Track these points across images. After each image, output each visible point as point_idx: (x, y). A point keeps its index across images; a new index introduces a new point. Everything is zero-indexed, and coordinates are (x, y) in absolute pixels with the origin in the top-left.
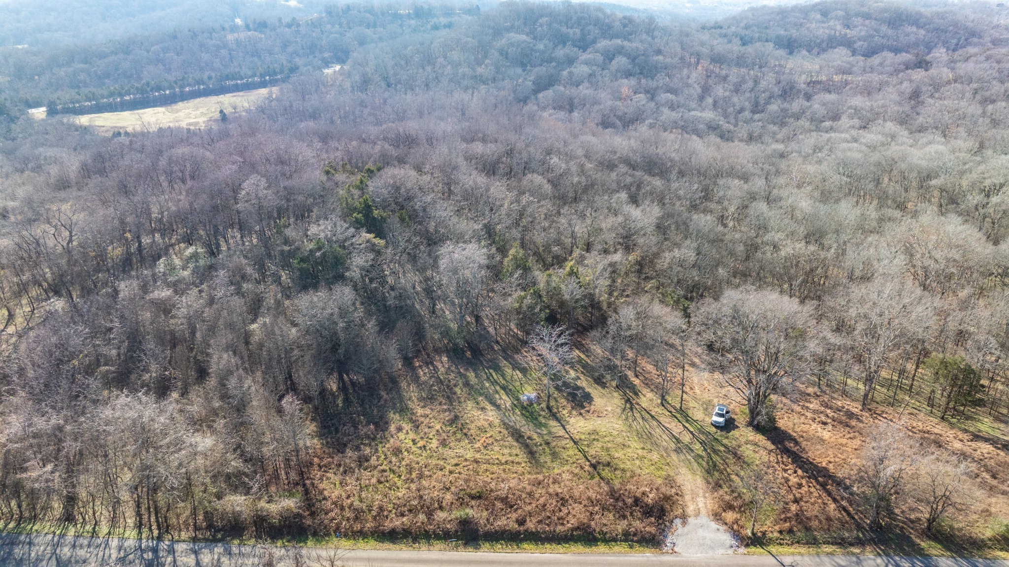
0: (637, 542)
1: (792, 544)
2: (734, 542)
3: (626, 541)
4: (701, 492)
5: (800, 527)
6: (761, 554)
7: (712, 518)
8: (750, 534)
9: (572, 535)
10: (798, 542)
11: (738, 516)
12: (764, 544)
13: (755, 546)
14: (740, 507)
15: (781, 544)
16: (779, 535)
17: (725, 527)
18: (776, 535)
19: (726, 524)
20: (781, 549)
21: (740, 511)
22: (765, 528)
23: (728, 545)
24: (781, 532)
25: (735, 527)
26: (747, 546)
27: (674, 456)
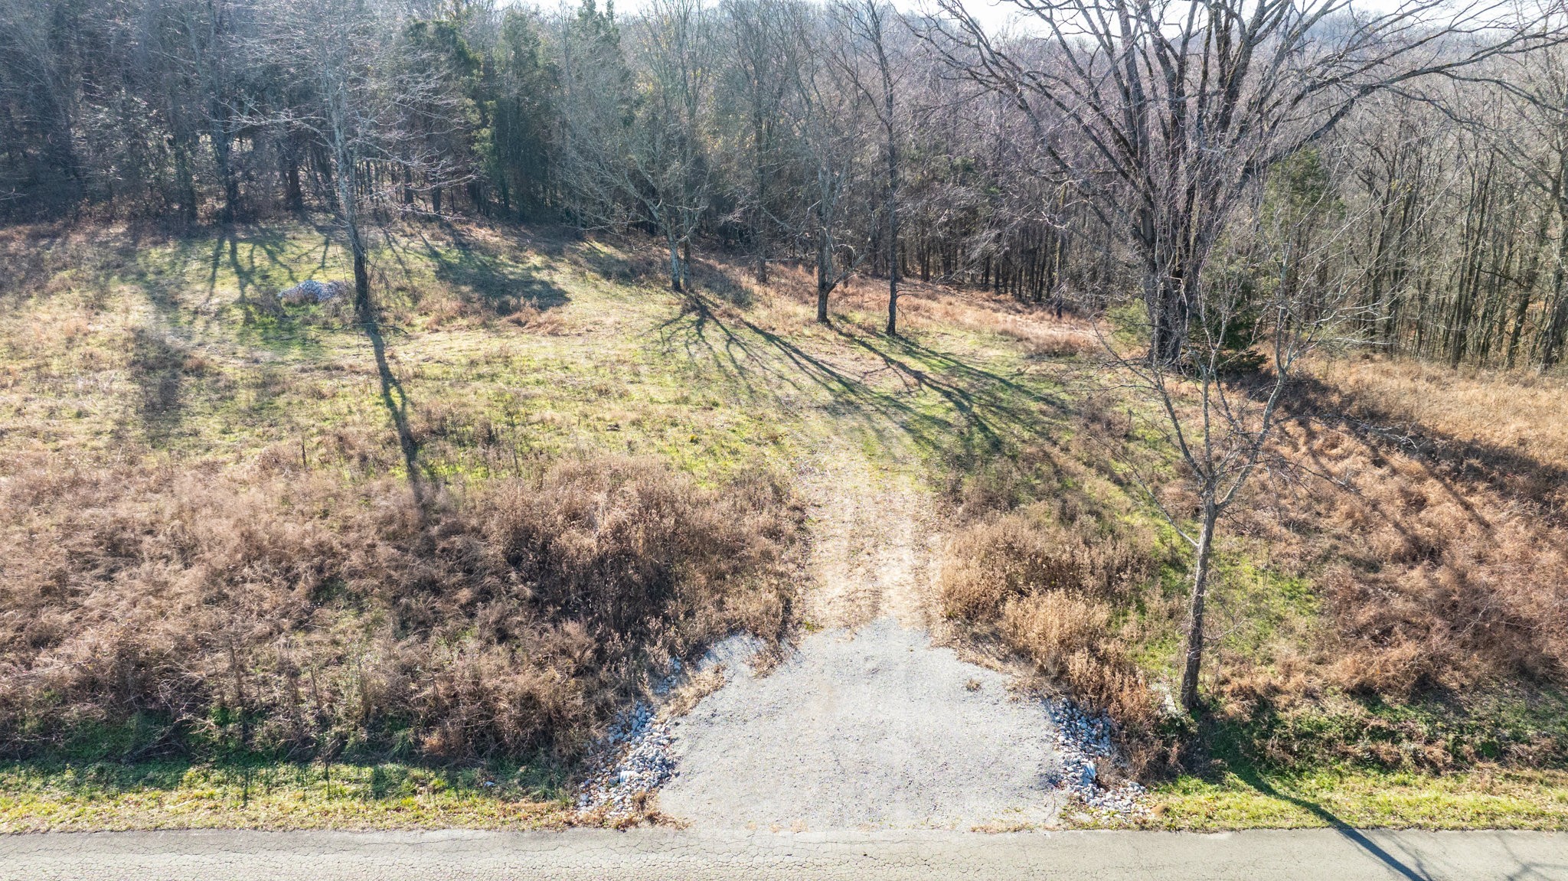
0: (433, 761)
1: (1459, 763)
2: (1063, 754)
3: (369, 753)
4: (907, 529)
5: (1480, 664)
6: (1256, 824)
7: (943, 630)
8: (1174, 707)
9: (50, 726)
10: (1495, 752)
11: (1101, 613)
12: (1273, 766)
13: (1213, 777)
14: (1111, 574)
15: (1387, 767)
16: (1358, 711)
17: (1018, 674)
18: (1339, 708)
19: (1023, 654)
20: (1388, 793)
21: (1108, 592)
22: (1262, 677)
23: (1029, 770)
24: (1365, 693)
25: (1079, 663)
26: (1158, 774)
27: (817, 424)
